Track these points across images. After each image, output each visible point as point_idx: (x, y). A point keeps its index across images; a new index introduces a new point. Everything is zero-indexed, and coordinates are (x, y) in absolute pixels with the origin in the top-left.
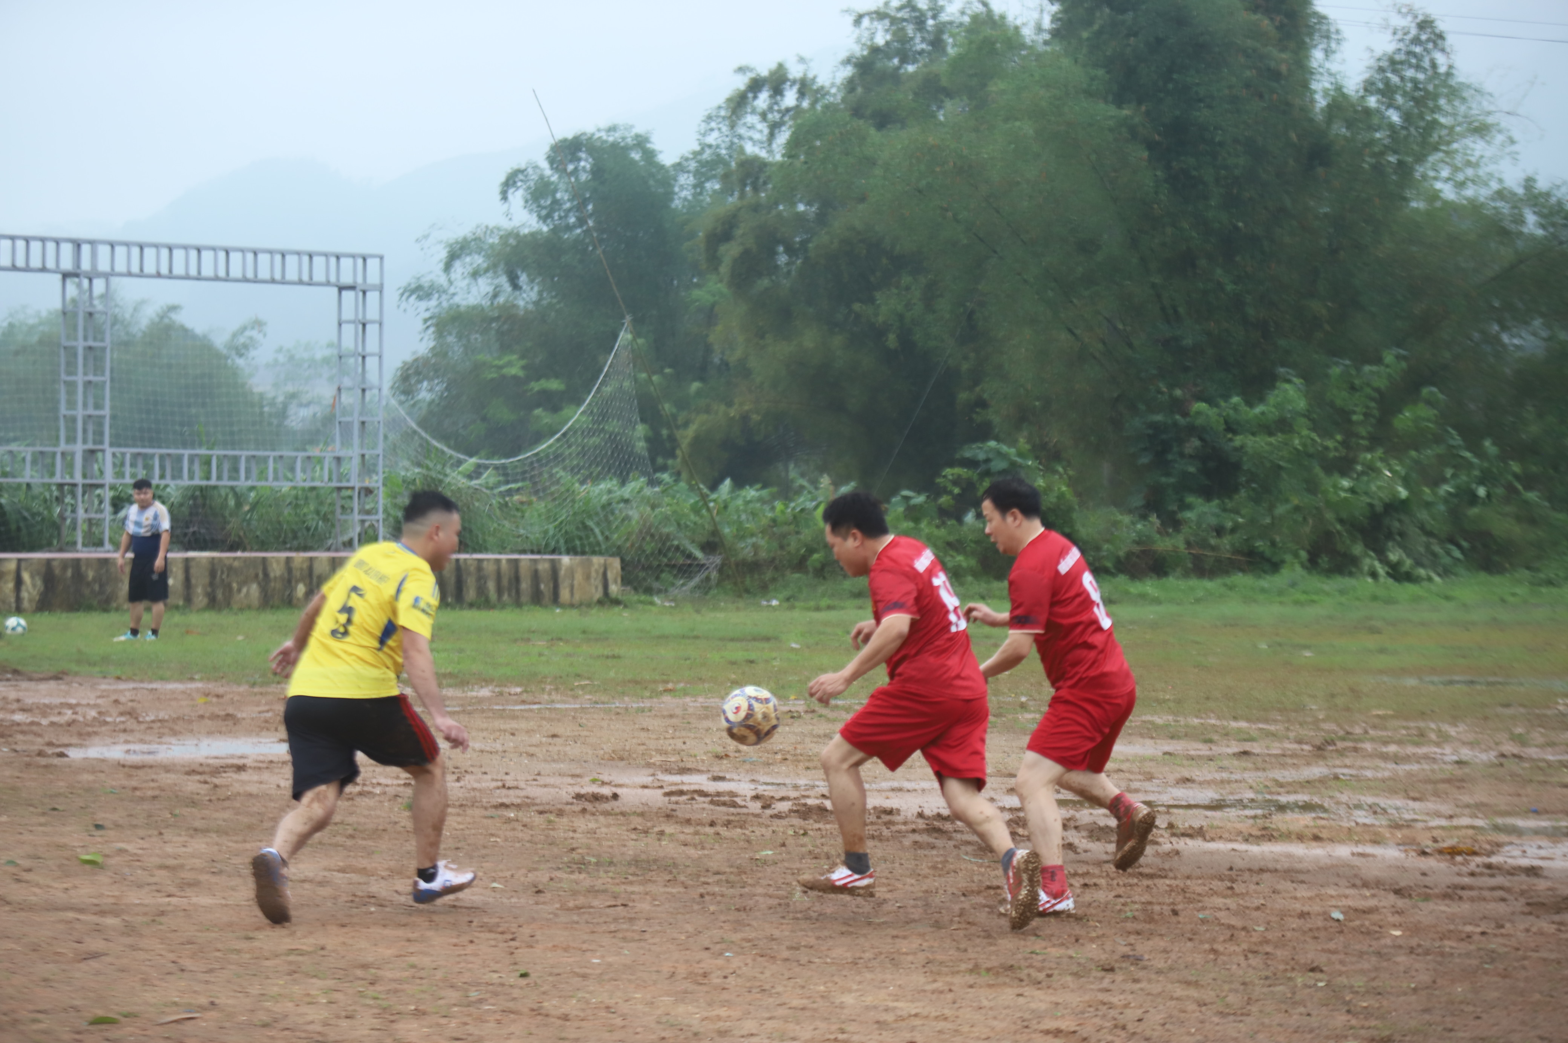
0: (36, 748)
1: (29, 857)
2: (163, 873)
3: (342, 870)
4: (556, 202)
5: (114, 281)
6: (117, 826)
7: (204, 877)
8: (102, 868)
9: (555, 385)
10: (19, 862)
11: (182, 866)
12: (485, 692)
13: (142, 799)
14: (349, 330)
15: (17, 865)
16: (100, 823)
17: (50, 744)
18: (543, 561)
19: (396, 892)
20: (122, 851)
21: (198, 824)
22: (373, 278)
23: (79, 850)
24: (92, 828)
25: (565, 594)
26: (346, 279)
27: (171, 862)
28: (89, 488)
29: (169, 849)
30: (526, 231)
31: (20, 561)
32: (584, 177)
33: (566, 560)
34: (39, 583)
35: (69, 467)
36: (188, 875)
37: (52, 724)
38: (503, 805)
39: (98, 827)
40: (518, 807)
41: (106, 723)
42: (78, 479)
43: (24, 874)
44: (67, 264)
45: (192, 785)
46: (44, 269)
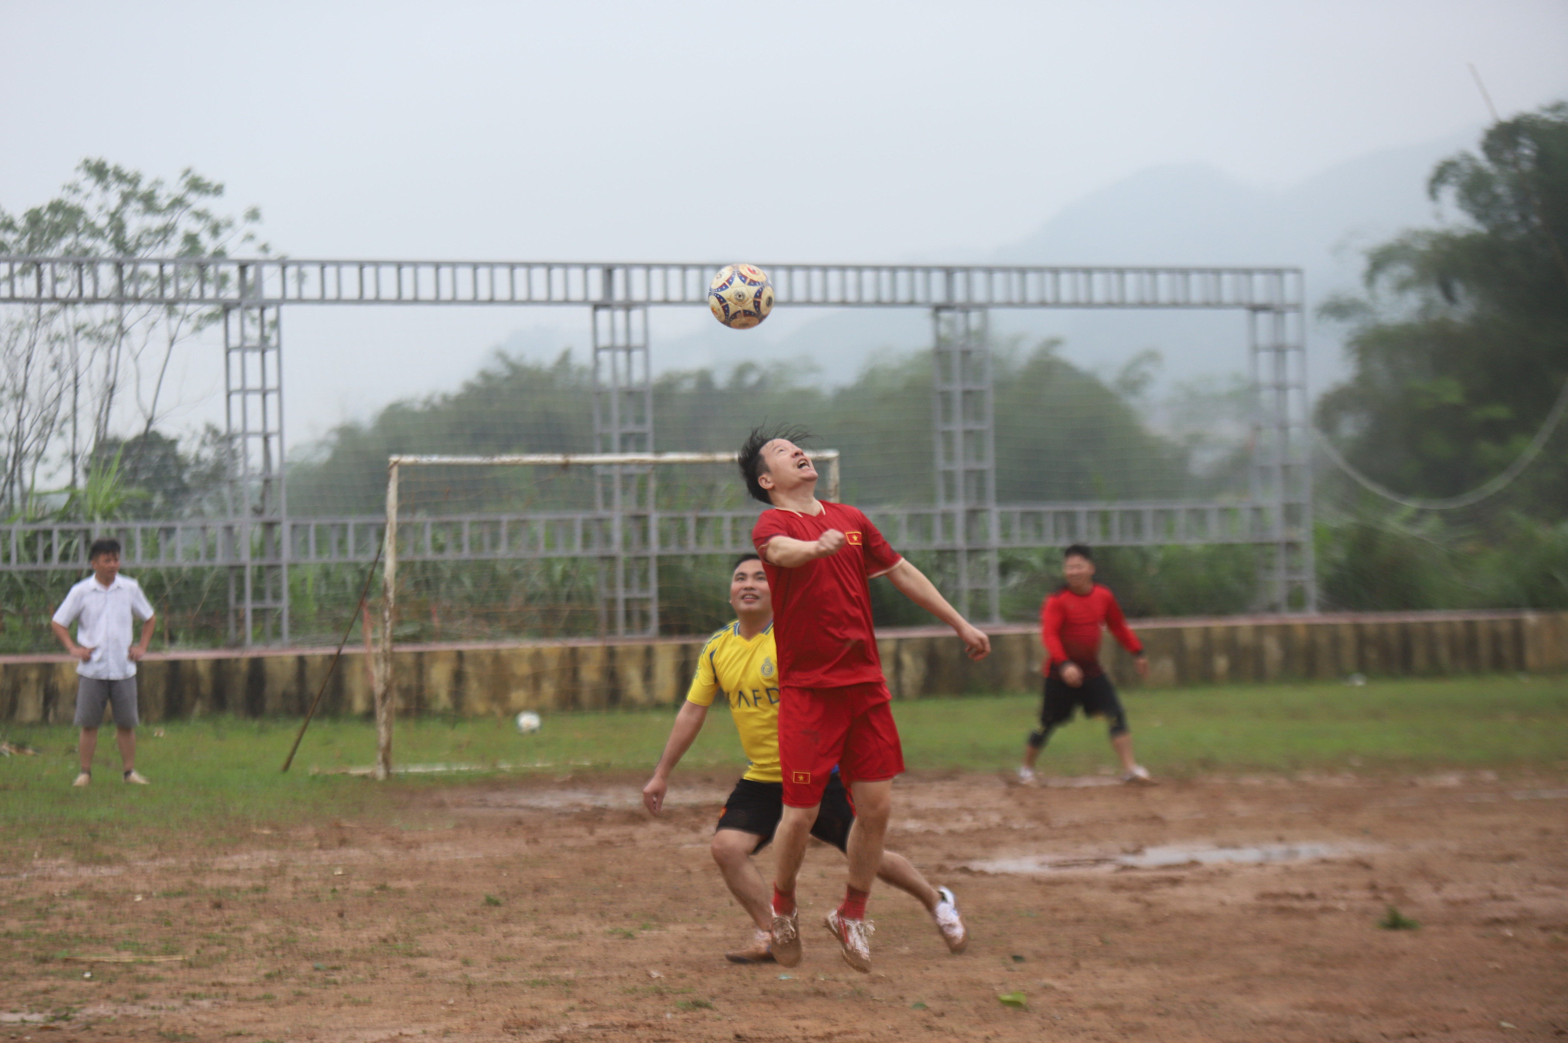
0: (933, 862)
1: (939, 997)
2: (1100, 1015)
3: (1314, 1008)
4: (1496, 198)
5: (994, 313)
6: (1040, 957)
7: (1148, 1020)
8: (1027, 1010)
9: (1500, 412)
10: (929, 1004)
11: (1121, 1007)
12: (1452, 780)
13: (1064, 922)
14: (1265, 359)
15: (926, 1008)
16: (1019, 954)
17: (950, 857)
18: (1503, 619)
19: (1384, 1035)
20: (1047, 989)
21: (1133, 952)
22: (1290, 296)
23: (996, 988)
24: (1010, 961)
25: (1531, 658)
26: (1260, 298)
27: (1108, 1001)
28: (973, 553)
29: (1103, 985)
30: (1460, 234)
31: (900, 641)
32: (1527, 166)
33: (1531, 618)
34: (922, 665)
35: (948, 529)
36: (1130, 1018)
37: (952, 833)
38: (1497, 922)
39: (1017, 958)
40: (1512, 922)
41: (1011, 830)
42: (960, 542)
43: (935, 1019)
44: (938, 295)
45: (1120, 904)
46: (912, 303)
